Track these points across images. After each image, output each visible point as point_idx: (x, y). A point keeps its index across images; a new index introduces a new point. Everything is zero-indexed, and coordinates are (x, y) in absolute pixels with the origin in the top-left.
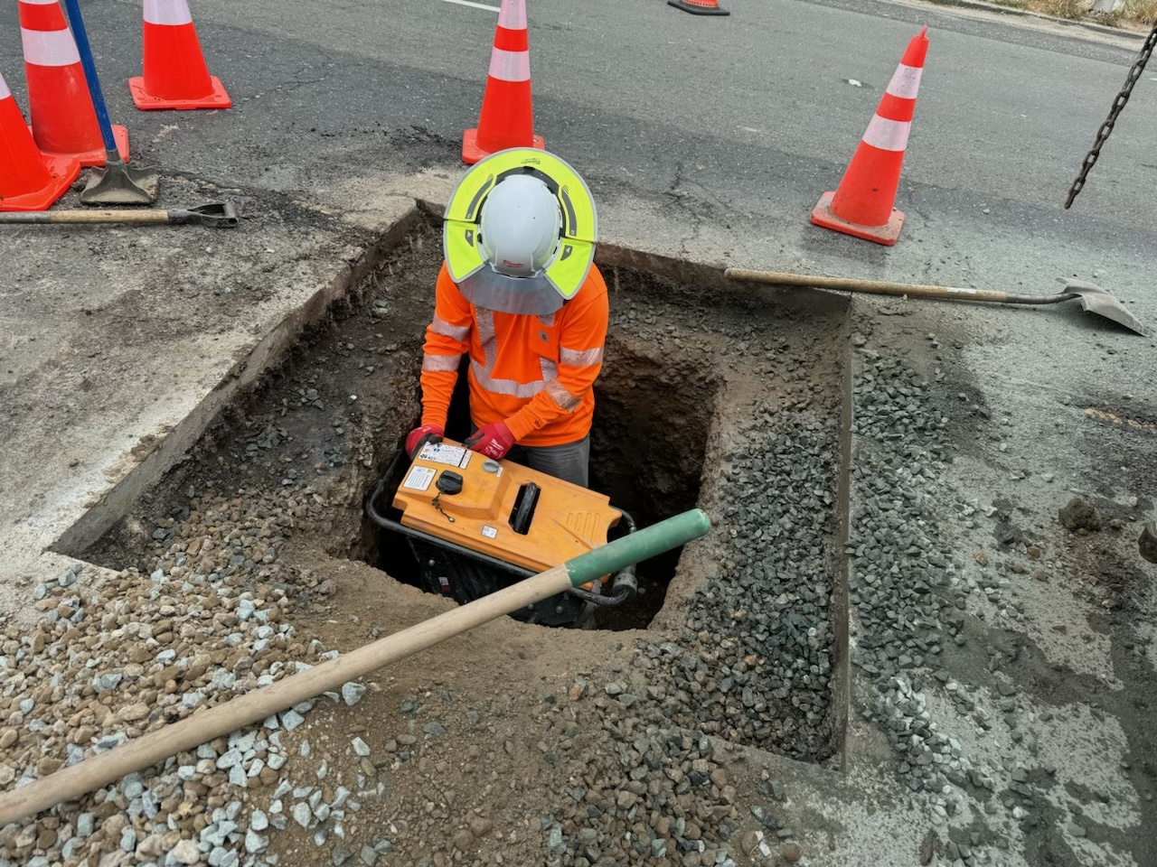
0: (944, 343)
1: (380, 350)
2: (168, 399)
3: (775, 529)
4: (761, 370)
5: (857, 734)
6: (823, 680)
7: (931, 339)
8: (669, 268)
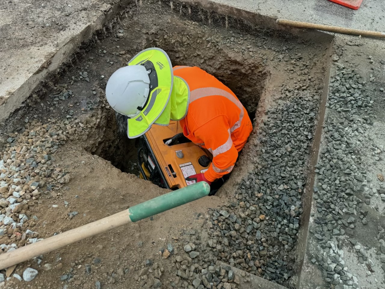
0: (376, 61)
1: (117, 54)
2: (13, 78)
3: (283, 150)
4: (288, 69)
5: (307, 271)
6: (295, 232)
7: (370, 59)
8: (251, 17)
